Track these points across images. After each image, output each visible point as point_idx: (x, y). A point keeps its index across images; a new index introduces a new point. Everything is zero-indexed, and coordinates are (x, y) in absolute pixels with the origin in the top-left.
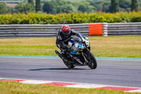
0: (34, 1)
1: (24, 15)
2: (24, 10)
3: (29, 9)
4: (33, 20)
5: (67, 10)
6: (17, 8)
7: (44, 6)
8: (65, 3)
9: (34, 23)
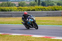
0: (38, 1)
1: (33, 7)
2: (33, 5)
3: (35, 4)
4: (37, 9)
5: (52, 5)
6: (30, 4)
7: (42, 3)
8: (51, 2)
9: (37, 11)
